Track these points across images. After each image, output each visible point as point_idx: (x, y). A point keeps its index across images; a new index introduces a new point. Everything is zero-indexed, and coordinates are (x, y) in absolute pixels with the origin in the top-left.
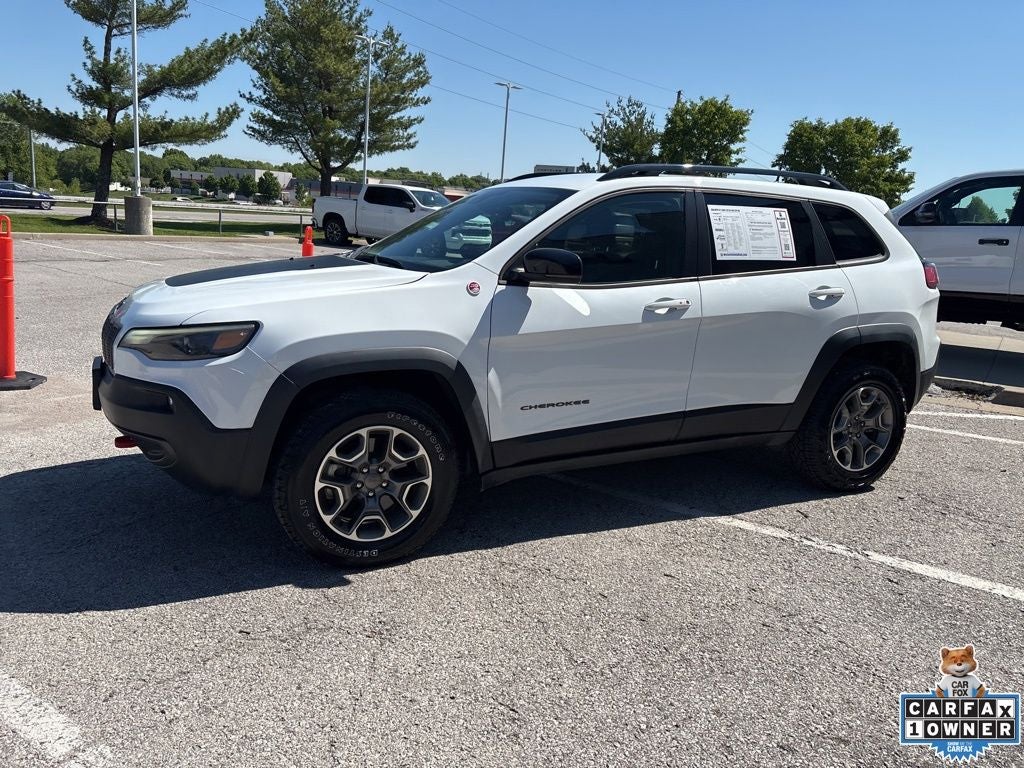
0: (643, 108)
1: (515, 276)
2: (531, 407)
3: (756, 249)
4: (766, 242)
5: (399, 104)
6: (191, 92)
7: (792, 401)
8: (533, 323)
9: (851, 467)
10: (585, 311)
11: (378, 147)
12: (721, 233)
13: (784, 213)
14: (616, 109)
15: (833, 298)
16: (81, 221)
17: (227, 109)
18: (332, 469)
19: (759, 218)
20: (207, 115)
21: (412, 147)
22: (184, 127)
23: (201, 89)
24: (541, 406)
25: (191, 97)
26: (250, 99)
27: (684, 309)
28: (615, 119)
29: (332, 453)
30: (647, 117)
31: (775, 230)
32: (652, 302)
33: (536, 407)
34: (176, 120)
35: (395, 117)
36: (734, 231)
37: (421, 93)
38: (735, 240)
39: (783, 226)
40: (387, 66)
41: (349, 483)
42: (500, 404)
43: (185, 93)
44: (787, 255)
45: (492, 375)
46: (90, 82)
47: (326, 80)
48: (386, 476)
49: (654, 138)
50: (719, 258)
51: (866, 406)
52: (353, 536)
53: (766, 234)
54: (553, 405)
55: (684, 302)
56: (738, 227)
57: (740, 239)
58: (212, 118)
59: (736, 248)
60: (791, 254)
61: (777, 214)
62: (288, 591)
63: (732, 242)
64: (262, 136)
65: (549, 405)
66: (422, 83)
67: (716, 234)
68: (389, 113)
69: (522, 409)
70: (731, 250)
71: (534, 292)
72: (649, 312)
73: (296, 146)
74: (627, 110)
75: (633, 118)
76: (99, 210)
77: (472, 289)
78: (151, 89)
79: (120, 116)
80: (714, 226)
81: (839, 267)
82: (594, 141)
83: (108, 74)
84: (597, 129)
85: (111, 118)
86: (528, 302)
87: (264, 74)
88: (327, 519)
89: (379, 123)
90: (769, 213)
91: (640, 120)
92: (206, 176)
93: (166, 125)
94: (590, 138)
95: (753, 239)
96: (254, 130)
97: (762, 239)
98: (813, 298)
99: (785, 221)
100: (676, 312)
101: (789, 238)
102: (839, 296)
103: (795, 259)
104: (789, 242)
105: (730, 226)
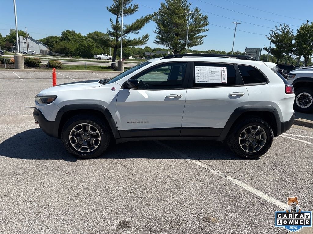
0: (289, 28)
1: (126, 86)
2: (130, 122)
3: (211, 80)
4: (215, 78)
5: (199, 31)
6: (137, 31)
7: (223, 127)
8: (129, 99)
9: (248, 151)
10: (146, 96)
11: (191, 45)
12: (198, 75)
13: (225, 68)
14: (279, 28)
15: (239, 96)
16: (108, 68)
17: (145, 35)
18: (75, 133)
19: (215, 70)
20: (140, 37)
21: (201, 44)
22: (134, 41)
23: (140, 31)
24: (133, 122)
25: (137, 33)
26: (156, 32)
27: (180, 97)
28: (278, 31)
29: (73, 129)
30: (291, 30)
31: (220, 74)
32: (168, 95)
33: (132, 122)
34: (132, 40)
35: (198, 35)
36: (203, 74)
37: (206, 28)
38: (203, 77)
39: (224, 72)
40: (195, 20)
41: (79, 137)
42: (120, 120)
43: (136, 32)
44: (224, 82)
45: (117, 112)
46: (112, 30)
47: (177, 25)
48: (89, 136)
49: (292, 38)
50: (196, 82)
51: (254, 131)
52: (80, 150)
53: (216, 75)
54: (137, 122)
55: (179, 95)
56: (205, 73)
57: (206, 77)
58: (141, 38)
59: (203, 79)
60: (226, 82)
61: (222, 69)
62: (62, 161)
64: (158, 42)
65: (136, 122)
66: (206, 24)
67: (196, 75)
68: (195, 34)
69: (127, 122)
70: (201, 80)
71: (131, 91)
72: (167, 98)
73: (168, 45)
74: (283, 29)
75: (285, 31)
76: (113, 64)
77: (113, 89)
78: (127, 32)
79: (119, 39)
80: (196, 72)
81: (245, 86)
82: (270, 39)
83: (117, 28)
84: (271, 35)
85: (117, 40)
86: (129, 93)
87: (159, 25)
88: (73, 145)
89: (191, 37)
90: (219, 68)
91: (288, 31)
92: (154, 54)
93: (129, 41)
94: (268, 38)
95: (210, 76)
96: (156, 41)
97: (214, 77)
98: (230, 96)
99: (225, 71)
100: (176, 98)
101: (225, 76)
102: (241, 95)
103: (227, 83)
104: (225, 78)
105: (202, 73)
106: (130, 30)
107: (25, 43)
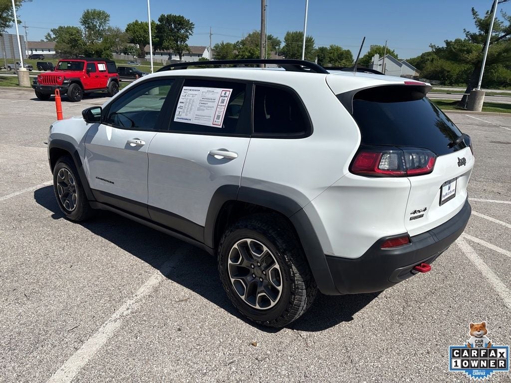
3: (198, 117)
4: (206, 112)
12: (182, 104)
13: (229, 93)
19: (210, 96)
27: (141, 146)
31: (215, 105)
32: (131, 139)
36: (189, 103)
38: (188, 109)
39: (223, 101)
44: (216, 123)
53: (209, 107)
56: (193, 101)
57: (191, 109)
59: (186, 115)
60: (219, 123)
61: (223, 93)
63: (185, 111)
67: (179, 105)
69: (96, 178)
70: (183, 116)
72: (128, 145)
80: (180, 100)
90: (219, 91)
95: (199, 110)
97: (203, 110)
98: (211, 157)
99: (226, 98)
100: (138, 146)
101: (222, 111)
102: (231, 159)
103: (221, 127)
104: (221, 114)
105: (188, 100)
107: (380, 65)
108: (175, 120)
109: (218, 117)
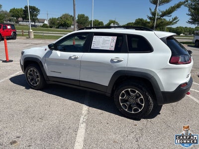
2: (52, 71)
13: (116, 38)
15: (119, 61)
17: (174, 18)
19: (106, 39)
20: (170, 20)
24: (54, 72)
31: (110, 42)
32: (71, 56)
39: (113, 41)
43: (169, 15)
44: (111, 49)
45: (46, 64)
53: (107, 43)
54: (56, 72)
56: (99, 41)
57: (99, 44)
59: (97, 46)
60: (113, 49)
61: (113, 38)
64: (190, 22)
70: (95, 46)
71: (53, 51)
77: (46, 50)
80: (93, 41)
95: (102, 44)
98: (112, 61)
100: (76, 58)
101: (114, 44)
102: (121, 61)
105: (97, 41)
106: (164, 14)
108: (92, 48)
109: (112, 47)
